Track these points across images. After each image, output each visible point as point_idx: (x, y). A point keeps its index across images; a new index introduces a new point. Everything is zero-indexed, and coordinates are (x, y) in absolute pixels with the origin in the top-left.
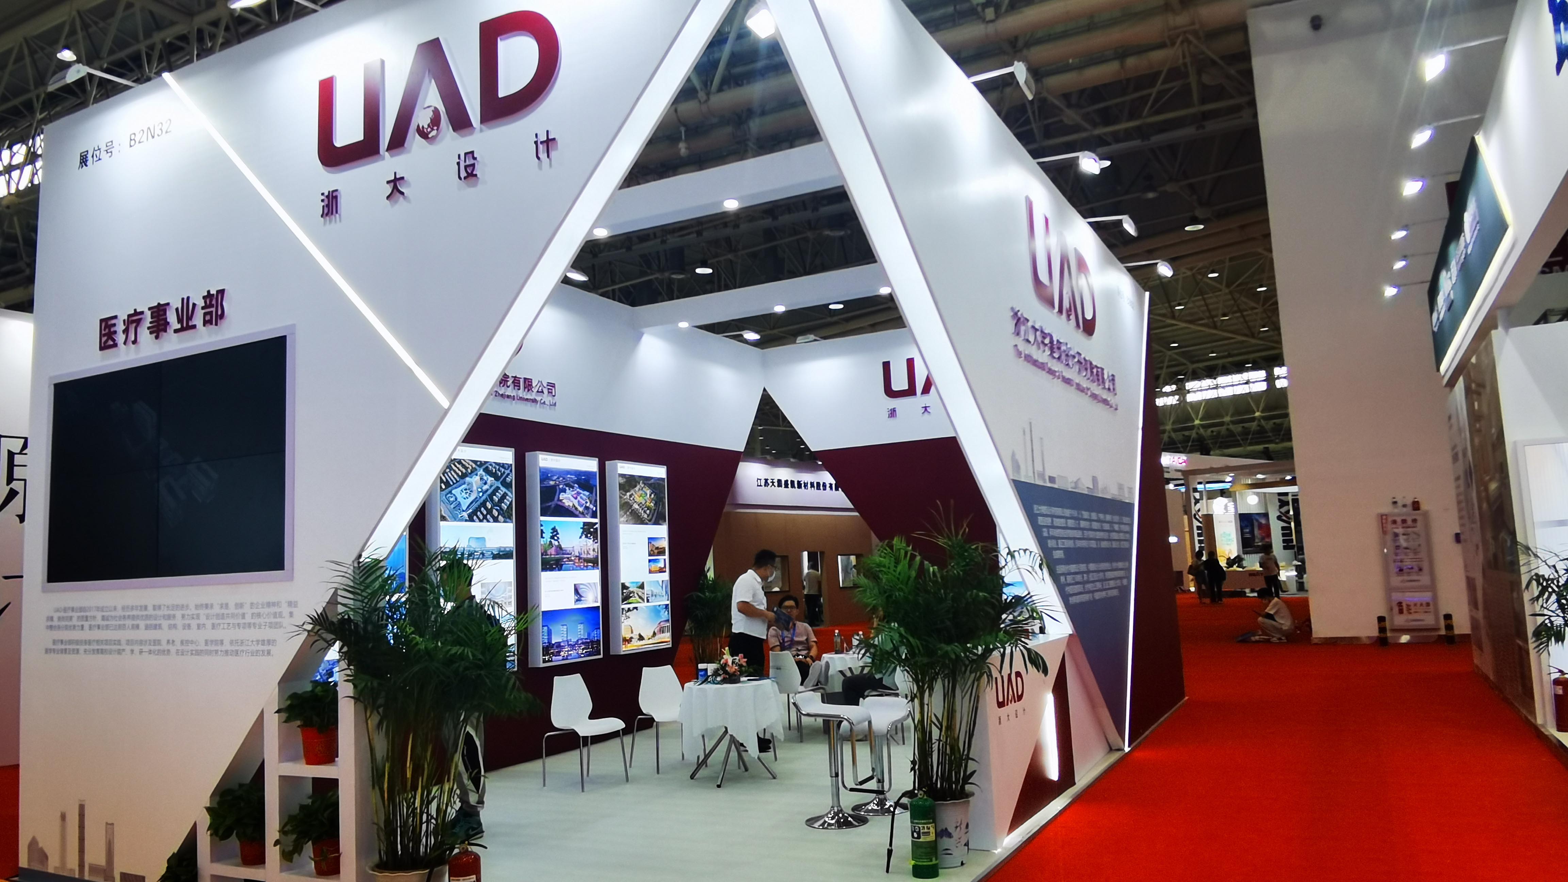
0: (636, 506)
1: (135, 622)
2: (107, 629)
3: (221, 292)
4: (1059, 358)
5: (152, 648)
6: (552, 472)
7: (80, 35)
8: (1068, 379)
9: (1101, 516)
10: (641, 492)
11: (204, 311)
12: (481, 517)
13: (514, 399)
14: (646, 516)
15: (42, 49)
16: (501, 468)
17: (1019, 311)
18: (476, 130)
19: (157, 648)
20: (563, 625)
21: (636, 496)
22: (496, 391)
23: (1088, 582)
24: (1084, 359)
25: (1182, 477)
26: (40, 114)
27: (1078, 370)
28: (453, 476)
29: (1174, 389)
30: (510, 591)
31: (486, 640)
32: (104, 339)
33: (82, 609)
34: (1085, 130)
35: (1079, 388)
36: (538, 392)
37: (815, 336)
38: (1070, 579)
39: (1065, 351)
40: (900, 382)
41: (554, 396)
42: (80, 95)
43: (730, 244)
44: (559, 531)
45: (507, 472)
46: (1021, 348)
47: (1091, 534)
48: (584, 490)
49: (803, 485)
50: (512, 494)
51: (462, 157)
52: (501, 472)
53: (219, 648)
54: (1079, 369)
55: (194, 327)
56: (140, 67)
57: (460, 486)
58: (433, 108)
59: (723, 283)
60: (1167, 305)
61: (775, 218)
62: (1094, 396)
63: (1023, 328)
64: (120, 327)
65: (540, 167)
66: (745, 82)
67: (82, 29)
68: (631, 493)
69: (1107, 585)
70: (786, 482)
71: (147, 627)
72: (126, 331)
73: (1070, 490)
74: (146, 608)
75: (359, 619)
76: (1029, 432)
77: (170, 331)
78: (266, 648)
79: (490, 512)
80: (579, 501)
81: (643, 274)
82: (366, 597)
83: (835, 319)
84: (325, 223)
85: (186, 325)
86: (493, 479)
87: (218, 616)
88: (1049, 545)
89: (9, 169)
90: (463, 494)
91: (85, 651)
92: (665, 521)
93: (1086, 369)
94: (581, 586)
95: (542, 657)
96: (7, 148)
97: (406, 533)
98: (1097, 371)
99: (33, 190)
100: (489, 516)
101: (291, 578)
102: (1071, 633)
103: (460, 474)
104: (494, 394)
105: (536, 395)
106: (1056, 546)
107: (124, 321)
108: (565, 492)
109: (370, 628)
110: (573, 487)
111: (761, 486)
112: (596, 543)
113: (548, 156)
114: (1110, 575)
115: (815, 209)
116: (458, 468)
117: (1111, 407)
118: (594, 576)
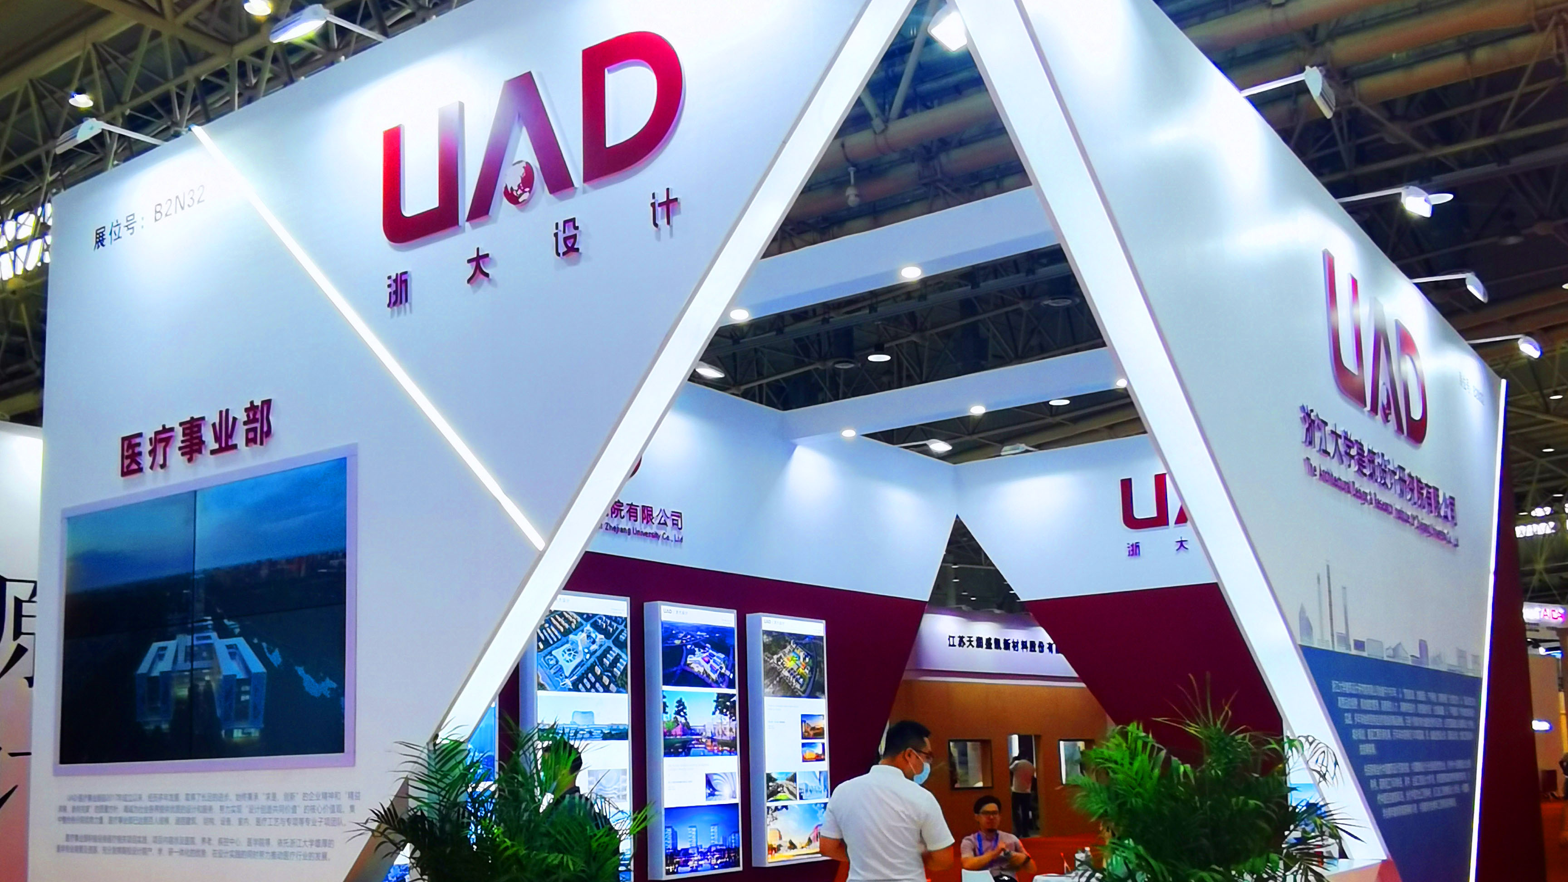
0: (785, 673)
1: (164, 815)
2: (131, 823)
3: (267, 403)
4: (1371, 476)
5: (184, 847)
6: (677, 628)
7: (97, 74)
8: (1387, 505)
9: (1432, 696)
10: (792, 654)
11: (246, 427)
12: (589, 686)
13: (629, 534)
14: (798, 686)
15: (52, 93)
16: (613, 623)
17: (1312, 411)
18: (578, 191)
19: (190, 847)
20: (690, 827)
21: (785, 659)
22: (607, 524)
23: (1411, 787)
24: (1410, 475)
25: (1557, 638)
26: (51, 175)
27: (1398, 491)
28: (552, 633)
29: (1548, 513)
30: (625, 781)
31: (590, 846)
32: (127, 462)
33: (100, 798)
34: (1415, 151)
35: (1402, 517)
36: (659, 523)
37: (1027, 445)
38: (1384, 783)
39: (1380, 465)
40: (1145, 508)
41: (680, 529)
42: (98, 150)
43: (913, 321)
44: (686, 704)
45: (621, 627)
46: (1314, 463)
47: (1417, 721)
48: (718, 652)
49: (1011, 645)
50: (627, 655)
51: (561, 227)
52: (613, 627)
53: (265, 849)
54: (1401, 490)
55: (235, 447)
56: (170, 111)
57: (562, 646)
58: (524, 164)
59: (904, 374)
60: (1537, 393)
61: (975, 285)
62: (1424, 529)
63: (1318, 435)
64: (146, 447)
65: (658, 238)
66: (936, 102)
67: (99, 68)
68: (779, 656)
69: (1438, 792)
70: (989, 640)
71: (179, 821)
72: (153, 453)
73: (1386, 659)
74: (176, 797)
75: (434, 816)
76: (1326, 579)
77: (206, 452)
78: (321, 850)
79: (599, 679)
80: (711, 666)
81: (799, 364)
82: (443, 789)
83: (1058, 419)
84: (392, 315)
85: (225, 445)
86: (602, 636)
87: (262, 808)
88: (1354, 737)
89: (16, 244)
90: (566, 655)
91: (104, 849)
92: (823, 692)
93: (1412, 490)
94: (715, 777)
95: (664, 868)
96: (13, 218)
97: (495, 705)
98: (1428, 493)
99: (43, 270)
100: (597, 685)
101: (353, 763)
102: (1385, 858)
103: (562, 630)
104: (604, 527)
105: (658, 528)
106: (1364, 738)
107: (151, 439)
108: (694, 654)
109: (448, 827)
110: (704, 648)
111: (954, 645)
112: (733, 720)
113: (668, 223)
114: (1442, 778)
115: (1031, 271)
116: (559, 623)
117: (1450, 542)
118: (730, 764)
